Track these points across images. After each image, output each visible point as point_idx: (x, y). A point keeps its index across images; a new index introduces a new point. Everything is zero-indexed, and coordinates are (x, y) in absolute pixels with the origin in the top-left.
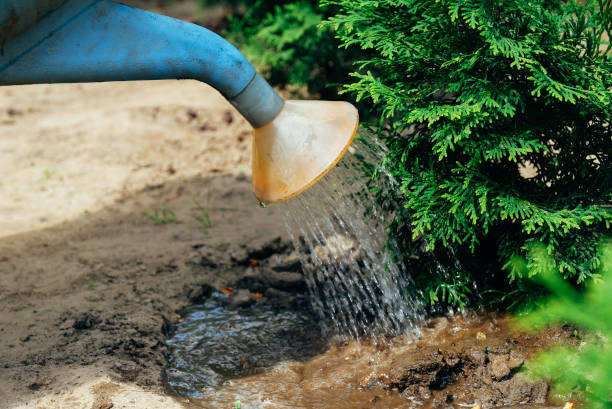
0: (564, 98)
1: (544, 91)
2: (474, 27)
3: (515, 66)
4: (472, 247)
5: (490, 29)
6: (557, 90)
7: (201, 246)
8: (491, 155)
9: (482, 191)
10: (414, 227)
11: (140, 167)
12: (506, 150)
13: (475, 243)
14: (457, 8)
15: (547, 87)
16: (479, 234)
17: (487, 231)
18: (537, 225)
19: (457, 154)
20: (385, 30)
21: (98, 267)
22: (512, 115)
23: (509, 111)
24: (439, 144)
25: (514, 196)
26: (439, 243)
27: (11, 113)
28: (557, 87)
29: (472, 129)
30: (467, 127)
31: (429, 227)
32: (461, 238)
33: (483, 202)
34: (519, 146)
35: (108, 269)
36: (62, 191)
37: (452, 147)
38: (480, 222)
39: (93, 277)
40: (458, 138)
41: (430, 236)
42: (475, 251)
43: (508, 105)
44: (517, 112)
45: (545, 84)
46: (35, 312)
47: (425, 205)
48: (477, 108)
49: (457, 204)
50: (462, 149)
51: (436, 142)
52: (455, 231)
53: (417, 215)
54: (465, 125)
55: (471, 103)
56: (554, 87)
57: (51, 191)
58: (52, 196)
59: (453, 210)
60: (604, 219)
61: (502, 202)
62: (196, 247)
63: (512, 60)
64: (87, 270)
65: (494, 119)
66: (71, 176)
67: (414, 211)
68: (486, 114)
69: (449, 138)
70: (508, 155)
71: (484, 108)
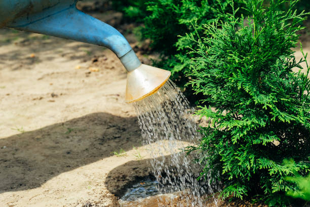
0: (285, 120)
1: (277, 118)
2: (247, 92)
3: (265, 108)
4: (248, 178)
5: (254, 92)
6: (282, 117)
7: (136, 168)
8: (255, 142)
9: (252, 157)
10: (224, 169)
11: (111, 127)
12: (262, 140)
13: (250, 177)
14: (241, 83)
15: (278, 116)
16: (252, 173)
17: (254, 173)
18: (275, 172)
19: (241, 141)
20: (214, 86)
21: (92, 177)
22: (264, 126)
23: (263, 124)
24: (234, 137)
25: (266, 158)
26: (234, 176)
27: (53, 95)
28: (283, 116)
29: (247, 131)
30: (245, 131)
31: (230, 170)
32: (244, 174)
33: (252, 161)
34: (268, 138)
35: (96, 179)
36: (76, 139)
37: (239, 138)
38: (252, 169)
39: (90, 183)
40: (242, 135)
41: (230, 173)
42: (250, 180)
43: (262, 122)
44: (267, 125)
45: (277, 114)
46: (66, 200)
47: (229, 160)
48: (249, 123)
49: (242, 161)
50: (244, 139)
51: (233, 136)
52: (241, 171)
53: (225, 164)
54: (245, 129)
55: (247, 121)
56: (281, 116)
57: (71, 138)
58: (72, 141)
59: (240, 164)
60: (305, 169)
61: (260, 161)
62: (134, 169)
63: (264, 105)
64: (87, 179)
65: (257, 127)
66: (80, 131)
67: (225, 162)
68: (253, 126)
69: (238, 134)
70: (263, 142)
71: (253, 123)
